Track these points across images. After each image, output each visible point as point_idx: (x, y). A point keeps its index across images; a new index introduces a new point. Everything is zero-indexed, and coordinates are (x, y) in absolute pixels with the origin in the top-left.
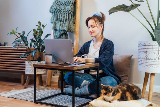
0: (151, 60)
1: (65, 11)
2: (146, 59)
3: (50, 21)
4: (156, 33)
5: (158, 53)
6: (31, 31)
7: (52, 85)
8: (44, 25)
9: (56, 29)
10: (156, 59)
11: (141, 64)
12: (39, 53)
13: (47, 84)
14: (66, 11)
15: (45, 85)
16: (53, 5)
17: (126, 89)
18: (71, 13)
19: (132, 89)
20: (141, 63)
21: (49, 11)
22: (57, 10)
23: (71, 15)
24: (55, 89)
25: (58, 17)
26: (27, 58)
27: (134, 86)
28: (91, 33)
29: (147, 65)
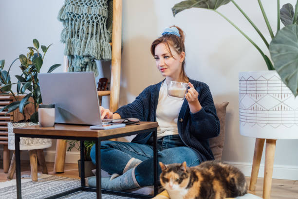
0: (265, 112)
1: (90, 17)
2: (255, 109)
3: (60, 39)
4: (274, 52)
5: (280, 95)
6: (16, 60)
7: (66, 171)
8: (45, 47)
9: (72, 54)
10: (277, 109)
11: (245, 120)
12: (35, 105)
13: (56, 169)
14: (92, 17)
15: (53, 171)
16: (65, 6)
17: (213, 174)
18: (102, 20)
19: (226, 175)
20: (245, 118)
21: (58, 18)
22: (74, 16)
23: (103, 24)
24: (71, 180)
25: (76, 30)
26: (12, 116)
27: (229, 169)
28: (163, 70)
29: (258, 122)
